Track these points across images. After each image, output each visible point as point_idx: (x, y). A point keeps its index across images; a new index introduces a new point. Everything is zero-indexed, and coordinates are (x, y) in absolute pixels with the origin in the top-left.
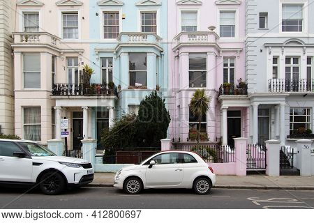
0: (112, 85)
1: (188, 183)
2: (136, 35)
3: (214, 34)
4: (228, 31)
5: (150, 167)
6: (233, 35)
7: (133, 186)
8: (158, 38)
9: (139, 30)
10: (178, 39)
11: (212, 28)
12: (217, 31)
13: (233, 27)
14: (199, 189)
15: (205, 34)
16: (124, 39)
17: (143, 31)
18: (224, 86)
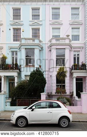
0: (16, 65)
1: (56, 120)
2: (29, 39)
3: (69, 39)
4: (76, 38)
5: (32, 110)
6: (79, 40)
7: (22, 123)
8: (40, 41)
9: (31, 37)
10: (51, 42)
11: (68, 36)
12: (70, 37)
13: (79, 36)
14: (62, 124)
15: (64, 39)
16: (23, 42)
17: (33, 37)
18: (74, 65)
